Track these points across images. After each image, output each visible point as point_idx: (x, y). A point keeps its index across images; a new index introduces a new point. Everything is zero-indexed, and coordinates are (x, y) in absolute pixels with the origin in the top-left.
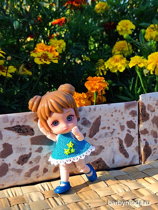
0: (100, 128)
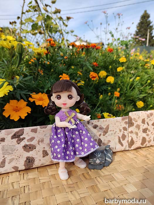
0: (108, 131)
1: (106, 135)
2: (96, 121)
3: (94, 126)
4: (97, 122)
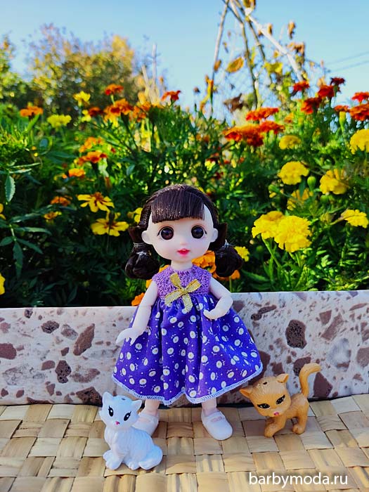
0: (92, 343)
1: (84, 354)
3: (45, 324)
4: (55, 314)
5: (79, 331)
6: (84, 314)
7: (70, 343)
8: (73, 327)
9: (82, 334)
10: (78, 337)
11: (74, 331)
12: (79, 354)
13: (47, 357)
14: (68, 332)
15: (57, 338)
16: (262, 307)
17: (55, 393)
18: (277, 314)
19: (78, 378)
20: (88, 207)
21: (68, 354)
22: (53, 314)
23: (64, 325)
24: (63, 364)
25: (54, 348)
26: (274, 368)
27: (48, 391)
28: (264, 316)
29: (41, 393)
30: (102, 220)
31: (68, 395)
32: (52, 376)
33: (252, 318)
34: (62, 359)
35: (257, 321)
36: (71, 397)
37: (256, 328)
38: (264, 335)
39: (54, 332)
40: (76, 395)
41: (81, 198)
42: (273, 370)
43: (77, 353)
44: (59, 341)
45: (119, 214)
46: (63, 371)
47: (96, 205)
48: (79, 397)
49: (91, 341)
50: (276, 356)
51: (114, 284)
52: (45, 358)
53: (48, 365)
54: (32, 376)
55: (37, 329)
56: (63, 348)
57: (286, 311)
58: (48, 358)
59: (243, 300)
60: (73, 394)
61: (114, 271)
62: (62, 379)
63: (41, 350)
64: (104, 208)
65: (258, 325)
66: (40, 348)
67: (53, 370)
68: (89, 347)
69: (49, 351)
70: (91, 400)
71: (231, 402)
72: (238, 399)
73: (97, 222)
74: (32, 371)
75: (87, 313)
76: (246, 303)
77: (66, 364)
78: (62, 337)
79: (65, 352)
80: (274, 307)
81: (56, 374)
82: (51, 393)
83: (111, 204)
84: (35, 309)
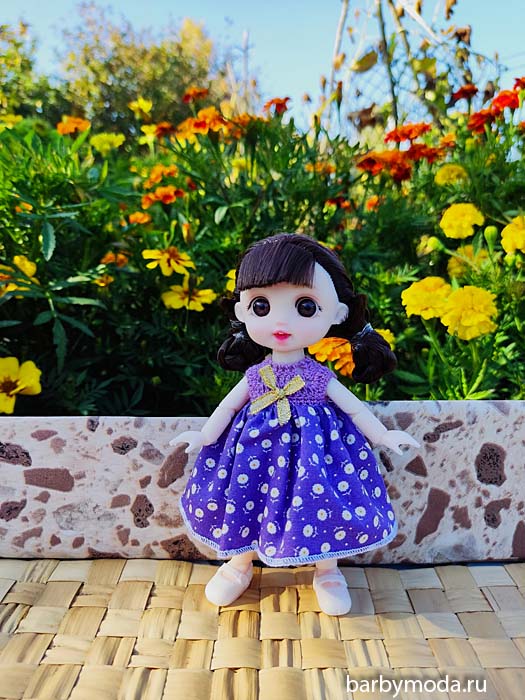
0: (185, 469)
1: (172, 486)
2: (126, 423)
3: (116, 441)
4: (131, 426)
5: (167, 453)
6: (174, 427)
7: (152, 469)
8: (157, 445)
9: (170, 456)
10: (165, 460)
11: (158, 452)
12: (166, 486)
13: (119, 489)
14: (150, 454)
15: (135, 461)
16: (441, 423)
17: (130, 543)
18: (463, 434)
19: (164, 520)
20: (158, 267)
21: (149, 486)
22: (127, 426)
23: (144, 444)
24: (142, 499)
25: (128, 476)
26: (455, 514)
27: (120, 539)
28: (444, 437)
29: (109, 543)
30: (177, 288)
31: (149, 546)
32: (126, 517)
33: (424, 439)
34: (140, 492)
35: (432, 444)
36: (154, 549)
37: (431, 454)
38: (442, 465)
39: (130, 453)
40: (160, 546)
41: (147, 254)
42: (454, 517)
43: (163, 484)
44: (136, 467)
45: (202, 279)
46: (142, 511)
47: (170, 265)
48: (164, 548)
49: (184, 466)
50: (459, 497)
51: (198, 382)
52: (116, 490)
53: (119, 502)
54: (96, 517)
55: (105, 448)
56: (143, 477)
57: (477, 431)
58: (121, 491)
59: (411, 412)
60: (156, 544)
61: (195, 363)
62: (141, 522)
63: (109, 478)
64: (180, 270)
65: (434, 449)
66: (108, 476)
67: (128, 508)
68: (180, 476)
69: (122, 481)
70: (182, 553)
71: (389, 562)
72: (399, 558)
73: (171, 290)
74: (96, 510)
75: (179, 426)
76: (416, 416)
77: (147, 501)
78: (141, 461)
79: (145, 482)
80: (459, 424)
81: (132, 516)
82: (124, 542)
83: (191, 264)
84: (102, 419)
